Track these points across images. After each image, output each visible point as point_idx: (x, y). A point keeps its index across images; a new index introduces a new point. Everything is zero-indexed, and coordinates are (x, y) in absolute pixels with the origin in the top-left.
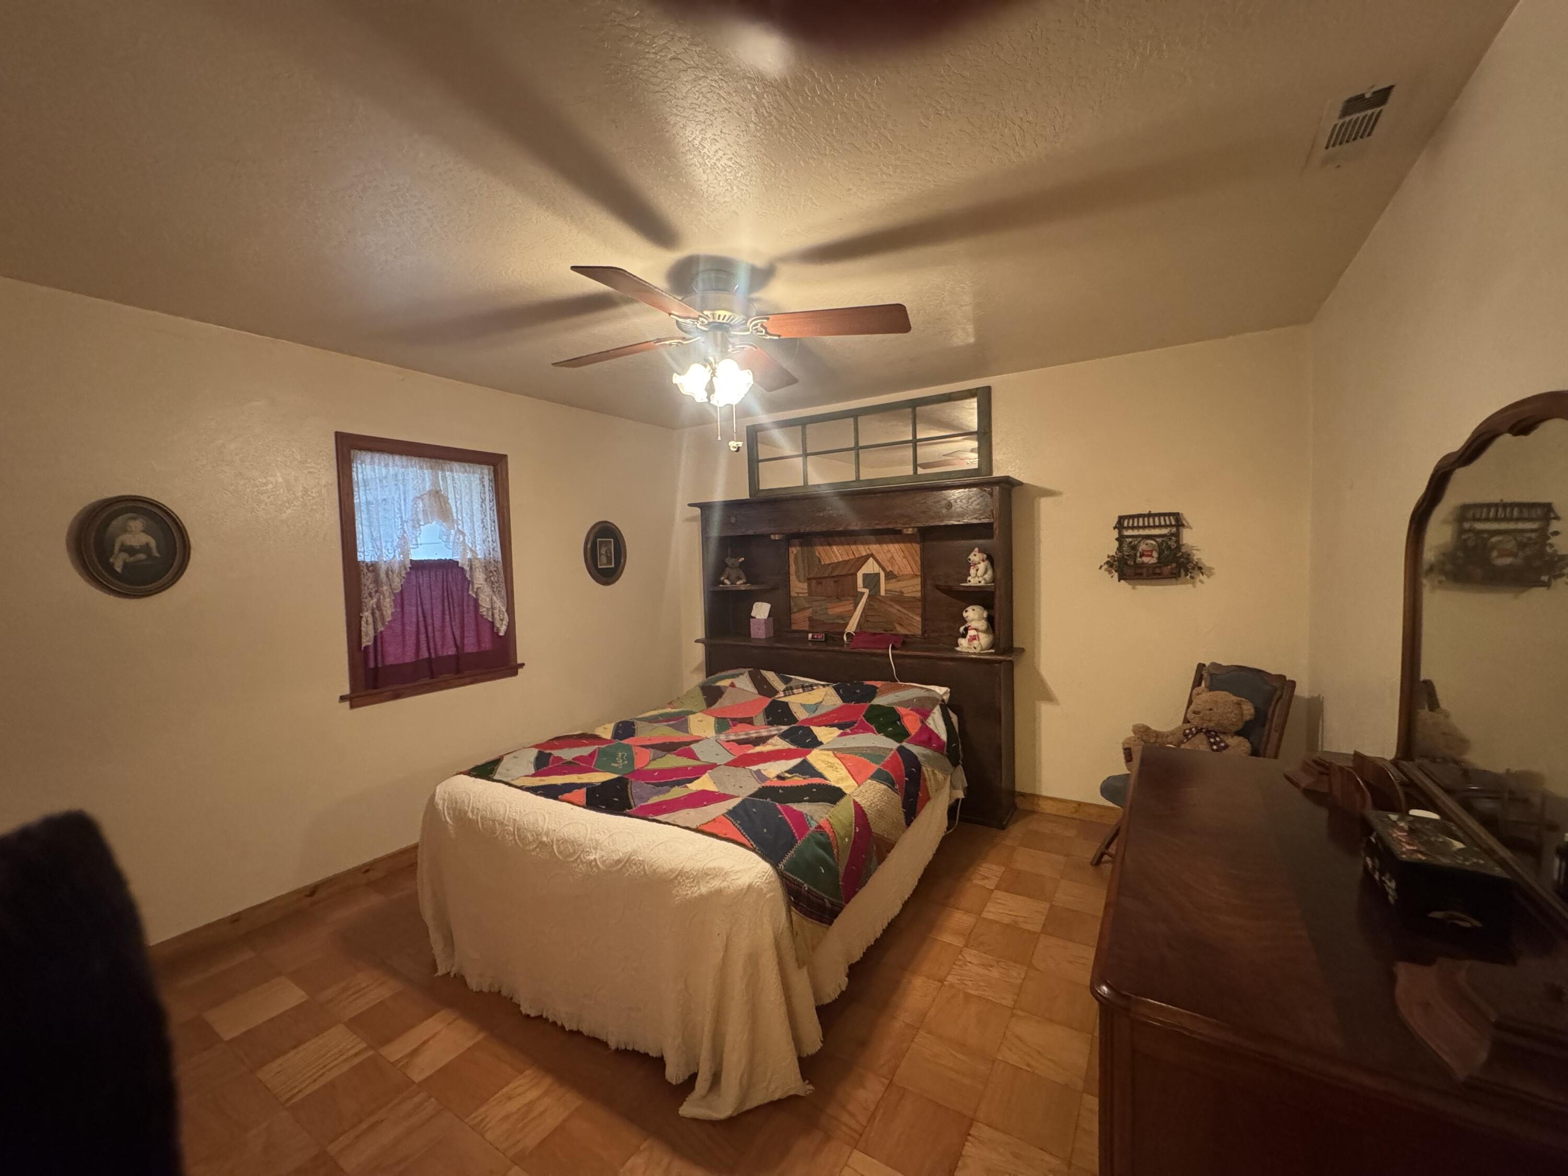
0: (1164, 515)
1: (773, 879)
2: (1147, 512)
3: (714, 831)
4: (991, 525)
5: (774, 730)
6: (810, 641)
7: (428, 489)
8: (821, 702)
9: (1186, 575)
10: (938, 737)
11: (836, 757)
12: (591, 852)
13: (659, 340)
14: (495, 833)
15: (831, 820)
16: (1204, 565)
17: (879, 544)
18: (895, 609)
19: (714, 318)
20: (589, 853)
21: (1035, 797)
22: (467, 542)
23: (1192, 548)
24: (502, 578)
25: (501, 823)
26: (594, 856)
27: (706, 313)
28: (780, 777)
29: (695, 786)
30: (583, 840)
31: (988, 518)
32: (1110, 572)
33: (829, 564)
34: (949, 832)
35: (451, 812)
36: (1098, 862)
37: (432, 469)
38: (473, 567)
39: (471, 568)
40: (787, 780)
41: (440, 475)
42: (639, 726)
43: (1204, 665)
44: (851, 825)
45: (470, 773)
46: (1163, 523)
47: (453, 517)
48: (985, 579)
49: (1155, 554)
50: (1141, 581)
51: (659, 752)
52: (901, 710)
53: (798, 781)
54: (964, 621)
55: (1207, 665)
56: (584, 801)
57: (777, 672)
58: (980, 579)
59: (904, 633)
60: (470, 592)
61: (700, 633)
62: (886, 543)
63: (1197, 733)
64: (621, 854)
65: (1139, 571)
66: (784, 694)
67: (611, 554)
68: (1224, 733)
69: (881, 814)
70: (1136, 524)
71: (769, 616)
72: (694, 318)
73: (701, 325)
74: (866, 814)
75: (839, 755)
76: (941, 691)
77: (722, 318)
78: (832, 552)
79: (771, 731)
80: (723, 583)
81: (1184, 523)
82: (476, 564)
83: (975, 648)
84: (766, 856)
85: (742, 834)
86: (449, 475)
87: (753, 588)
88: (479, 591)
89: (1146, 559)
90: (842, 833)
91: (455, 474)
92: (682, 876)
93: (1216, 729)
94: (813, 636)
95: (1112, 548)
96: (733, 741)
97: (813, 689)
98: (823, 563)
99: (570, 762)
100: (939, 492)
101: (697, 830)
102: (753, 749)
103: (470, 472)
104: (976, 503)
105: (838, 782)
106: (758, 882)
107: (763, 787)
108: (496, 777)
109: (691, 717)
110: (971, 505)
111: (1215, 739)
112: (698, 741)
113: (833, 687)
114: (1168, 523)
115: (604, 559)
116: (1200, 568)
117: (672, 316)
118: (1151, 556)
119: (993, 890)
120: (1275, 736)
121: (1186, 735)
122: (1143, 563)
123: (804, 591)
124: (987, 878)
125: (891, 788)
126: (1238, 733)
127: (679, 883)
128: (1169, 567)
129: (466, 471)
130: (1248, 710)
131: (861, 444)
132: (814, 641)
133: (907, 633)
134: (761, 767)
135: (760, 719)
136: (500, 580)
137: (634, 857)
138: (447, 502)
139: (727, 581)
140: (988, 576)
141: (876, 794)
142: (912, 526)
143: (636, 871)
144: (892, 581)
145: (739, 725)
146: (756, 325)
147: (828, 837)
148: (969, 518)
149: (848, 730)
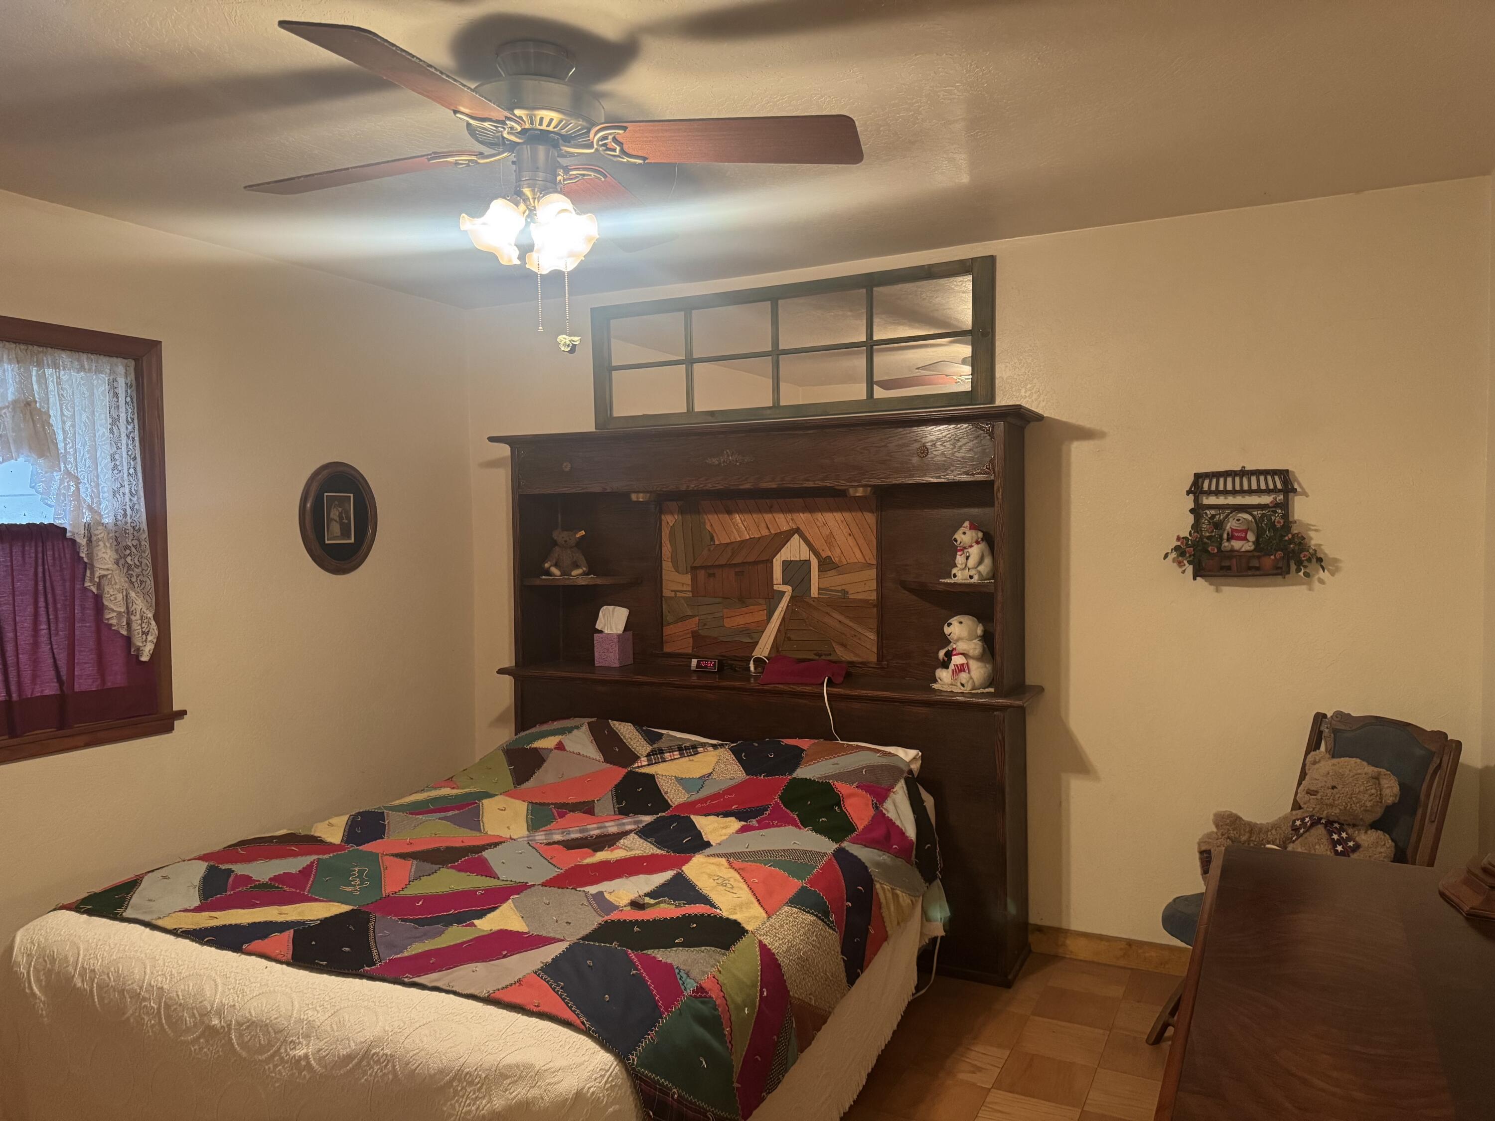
0: (1266, 473)
1: (620, 1081)
2: (1238, 468)
3: (518, 1000)
4: (990, 484)
5: (628, 823)
6: (695, 671)
7: (10, 397)
8: (710, 774)
9: (1298, 570)
10: (902, 833)
11: (732, 867)
12: (300, 1043)
13: (437, 155)
14: (124, 1014)
15: (721, 978)
16: (1325, 554)
17: (810, 512)
18: (835, 620)
19: (532, 124)
20: (295, 1044)
21: (1058, 933)
22: (83, 495)
23: (1308, 527)
24: (147, 561)
25: (136, 996)
26: (304, 1051)
27: (518, 112)
28: (636, 905)
29: (487, 924)
30: (286, 1023)
31: (986, 473)
32: (1180, 564)
33: (728, 544)
34: (919, 994)
35: (42, 977)
36: (1157, 1039)
37: (18, 362)
38: (94, 538)
39: (90, 540)
40: (648, 911)
41: (34, 373)
42: (392, 820)
43: (1325, 716)
44: (755, 986)
45: (80, 907)
46: (1263, 487)
47: (57, 449)
48: (979, 572)
49: (1251, 537)
50: (1229, 580)
51: (427, 866)
52: (842, 788)
53: (668, 910)
54: (945, 641)
55: (1329, 716)
56: (287, 952)
57: (638, 723)
58: (972, 572)
59: (849, 659)
60: (87, 584)
61: (507, 658)
62: (820, 510)
63: (1312, 825)
64: (352, 1044)
65: (1226, 563)
66: (648, 760)
67: (349, 519)
68: (1354, 826)
69: (803, 963)
70: (1221, 488)
71: (625, 630)
72: (498, 121)
73: (509, 133)
74: (780, 965)
75: (738, 864)
76: (907, 755)
77: (545, 122)
78: (734, 524)
79: (624, 824)
80: (548, 573)
81: (1296, 486)
82: (100, 533)
83: (963, 685)
84: (605, 1043)
85: (567, 1004)
86: (52, 375)
87: (599, 581)
88: (104, 582)
89: (1237, 544)
90: (739, 1000)
91: (62, 373)
92: (460, 1081)
93: (1342, 818)
94: (698, 662)
95: (1184, 525)
96: (558, 843)
97: (697, 753)
98: (717, 542)
99: (265, 885)
100: (908, 430)
101: (489, 1000)
102: (593, 855)
103: (90, 370)
104: (967, 447)
105: (734, 910)
106: (593, 1087)
107: (606, 922)
108: (129, 913)
109: (486, 802)
110: (958, 451)
111: (1340, 834)
112: (496, 845)
113: (731, 749)
114: (1271, 486)
115: (336, 528)
116: (1320, 560)
117: (458, 115)
118: (1245, 539)
119: (989, 1090)
120: (1430, 830)
121: (1296, 829)
122: (1232, 550)
123: (685, 589)
124: (980, 1069)
125: (823, 920)
126: (1375, 825)
127: (456, 1093)
128: (1272, 557)
129: (82, 368)
130: (1391, 788)
131: (782, 347)
132: (701, 671)
133: (855, 659)
134: (604, 887)
135: (606, 804)
136: (144, 561)
137: (378, 1050)
138: (46, 423)
139: (554, 570)
140: (985, 568)
141: (798, 931)
142: (863, 483)
143: (380, 1074)
144: (830, 573)
145: (570, 815)
146: (605, 138)
147: (715, 1008)
148: (956, 473)
149: (754, 822)
